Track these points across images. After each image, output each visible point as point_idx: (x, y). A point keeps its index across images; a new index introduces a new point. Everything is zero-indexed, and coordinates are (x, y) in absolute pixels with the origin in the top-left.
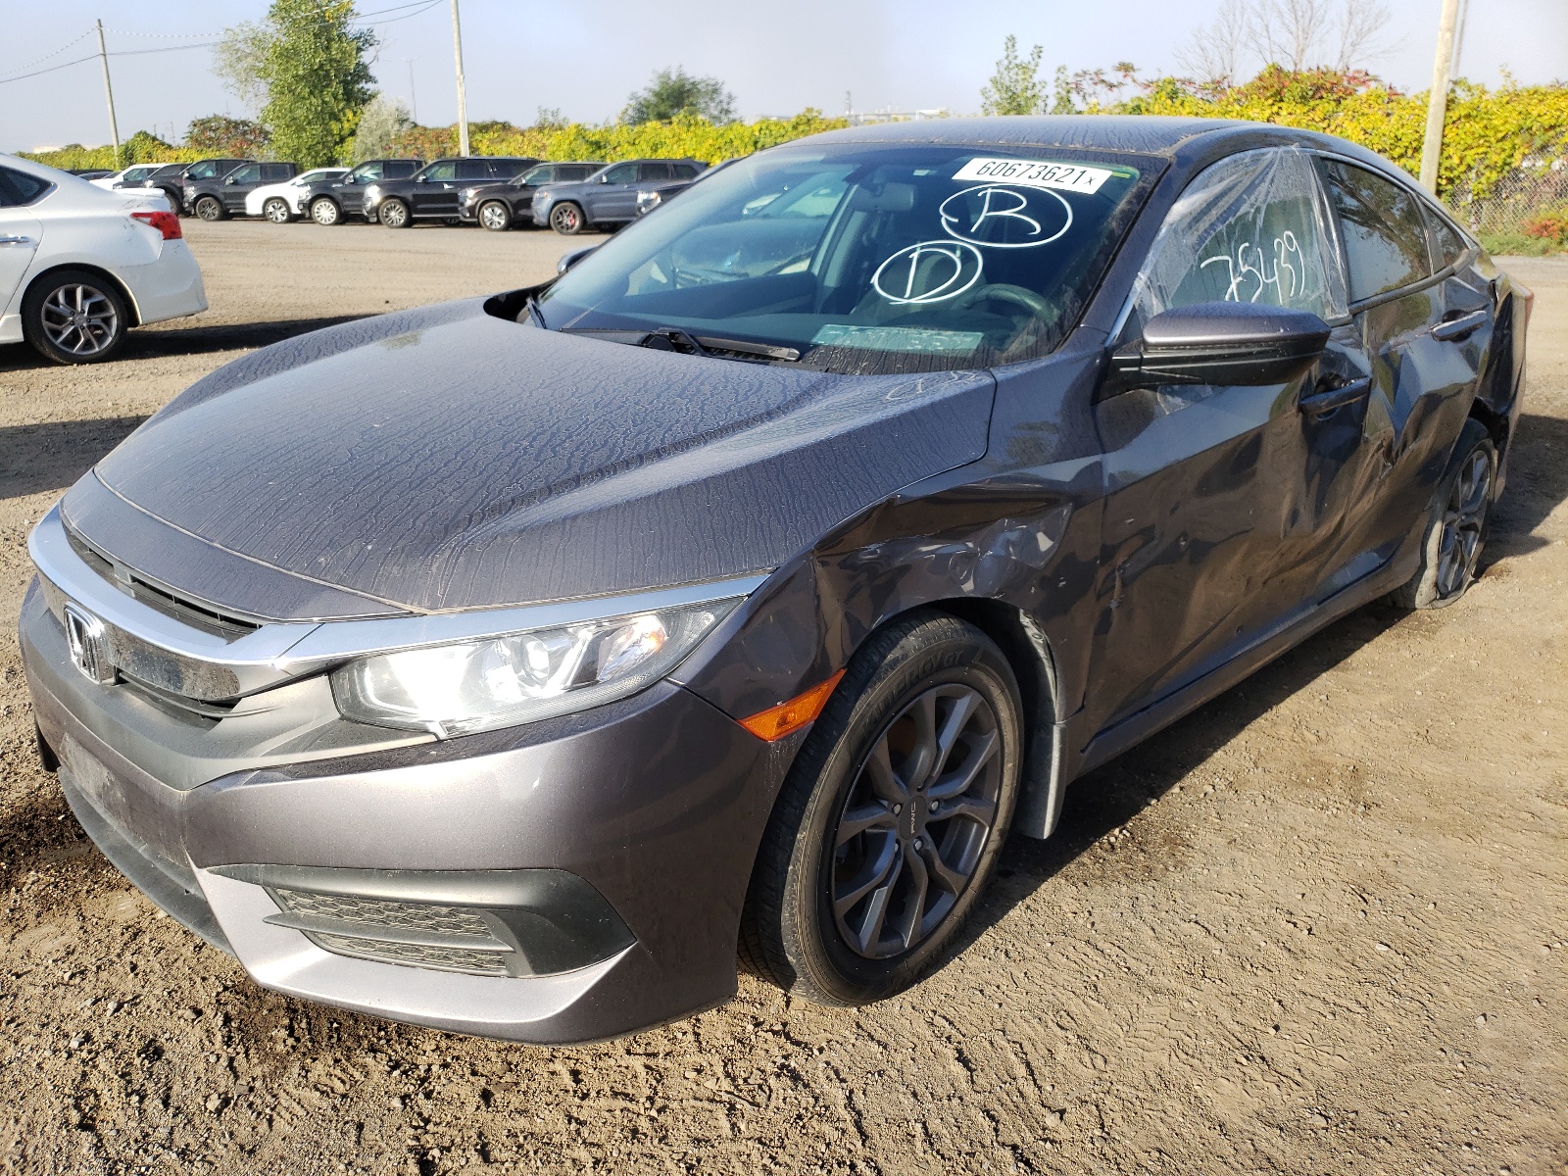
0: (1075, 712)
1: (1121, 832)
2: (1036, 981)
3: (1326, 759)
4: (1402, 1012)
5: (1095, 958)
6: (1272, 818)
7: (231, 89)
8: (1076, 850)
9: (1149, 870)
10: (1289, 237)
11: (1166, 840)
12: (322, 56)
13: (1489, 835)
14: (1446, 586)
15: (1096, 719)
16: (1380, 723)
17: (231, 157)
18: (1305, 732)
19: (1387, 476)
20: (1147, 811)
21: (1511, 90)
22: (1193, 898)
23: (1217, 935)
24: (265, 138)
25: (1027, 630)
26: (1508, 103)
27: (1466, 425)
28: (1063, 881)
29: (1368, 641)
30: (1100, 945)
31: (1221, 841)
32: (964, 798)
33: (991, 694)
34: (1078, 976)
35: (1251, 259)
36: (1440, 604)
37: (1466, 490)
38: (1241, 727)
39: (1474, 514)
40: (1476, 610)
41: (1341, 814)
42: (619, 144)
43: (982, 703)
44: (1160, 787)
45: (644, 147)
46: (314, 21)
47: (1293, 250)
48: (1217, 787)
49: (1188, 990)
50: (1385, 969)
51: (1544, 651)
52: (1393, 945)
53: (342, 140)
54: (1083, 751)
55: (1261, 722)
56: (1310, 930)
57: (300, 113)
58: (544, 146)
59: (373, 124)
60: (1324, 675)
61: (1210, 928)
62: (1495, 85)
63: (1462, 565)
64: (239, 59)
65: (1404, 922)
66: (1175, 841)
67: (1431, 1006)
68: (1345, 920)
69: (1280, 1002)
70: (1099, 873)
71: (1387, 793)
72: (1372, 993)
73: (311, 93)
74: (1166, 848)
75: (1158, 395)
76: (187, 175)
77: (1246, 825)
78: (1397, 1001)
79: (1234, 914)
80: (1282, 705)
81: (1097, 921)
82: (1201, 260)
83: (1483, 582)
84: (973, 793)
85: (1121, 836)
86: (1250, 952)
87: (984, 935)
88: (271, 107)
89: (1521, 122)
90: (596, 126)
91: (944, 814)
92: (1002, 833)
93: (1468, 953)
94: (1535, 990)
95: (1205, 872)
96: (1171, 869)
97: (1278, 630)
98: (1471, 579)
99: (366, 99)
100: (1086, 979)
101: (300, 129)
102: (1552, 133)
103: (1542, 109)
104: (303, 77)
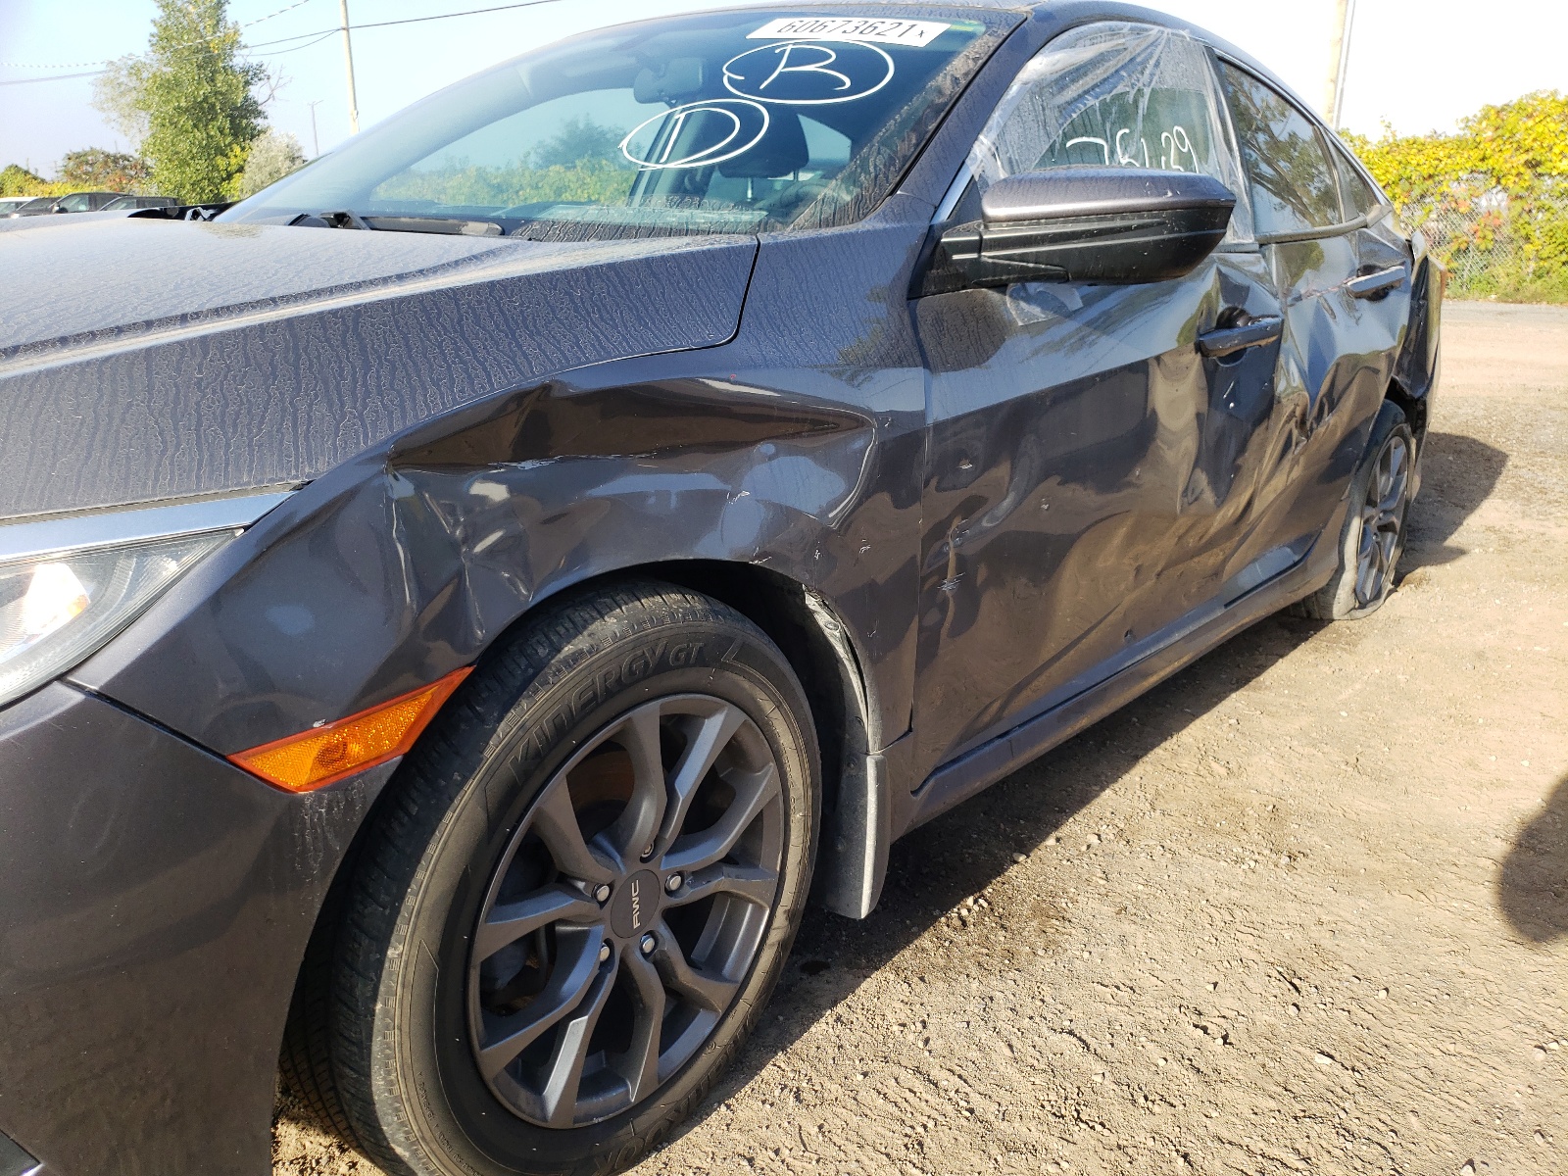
0: (897, 739)
1: (976, 902)
2: (835, 1139)
3: (1239, 796)
4: (1358, 1164)
5: (925, 1096)
6: (1173, 877)
7: (113, 124)
8: (914, 929)
9: (1011, 954)
10: (1179, 134)
11: (1038, 911)
12: (207, 88)
13: (1444, 890)
14: (1364, 594)
15: (931, 748)
16: (1302, 751)
17: (108, 191)
18: (1213, 764)
19: (1301, 454)
20: (1013, 871)
21: (1391, 140)
22: (1067, 995)
23: (1099, 1051)
24: (147, 174)
25: (816, 616)
26: (1387, 153)
27: (1383, 406)
28: (892, 977)
29: (1282, 656)
30: (936, 1074)
31: (1108, 910)
32: (726, 869)
33: (761, 710)
34: (897, 1127)
35: (1133, 150)
36: (1359, 613)
37: (1384, 482)
38: (1136, 759)
39: (1392, 512)
40: (1398, 621)
41: (1260, 868)
42: (522, 188)
43: (745, 723)
44: (1030, 838)
45: (548, 191)
46: (198, 51)
47: (1185, 150)
48: (1103, 837)
49: (1055, 1144)
50: (1332, 1095)
51: (1478, 665)
52: (1337, 1055)
53: (230, 176)
54: (915, 793)
55: (1159, 752)
56: (1225, 1038)
57: (183, 146)
58: (444, 188)
59: (262, 160)
60: (1234, 695)
61: (1089, 1040)
62: (1376, 136)
63: (1380, 570)
64: (122, 94)
65: (1351, 1020)
66: (1050, 912)
67: (1396, 1151)
68: (1272, 1020)
69: (1185, 1156)
70: (942, 962)
71: (1316, 839)
72: (1313, 1134)
73: (195, 126)
74: (1034, 923)
75: (1007, 298)
76: (56, 208)
77: (1140, 887)
78: (1349, 1145)
79: (1122, 1017)
80: (1184, 732)
81: (933, 1036)
82: (1066, 137)
83: (1403, 590)
84: (740, 857)
85: (976, 908)
86: (1144, 1076)
87: (769, 1066)
88: (152, 141)
89: (1401, 172)
90: (498, 168)
91: (691, 894)
92: (791, 916)
93: (1439, 1063)
94: (1533, 1118)
95: (1086, 955)
96: (1041, 952)
97: (1177, 636)
98: (1390, 586)
99: (254, 134)
100: (908, 1131)
101: (184, 163)
102: (1430, 182)
103: (1421, 159)
104: (187, 110)
